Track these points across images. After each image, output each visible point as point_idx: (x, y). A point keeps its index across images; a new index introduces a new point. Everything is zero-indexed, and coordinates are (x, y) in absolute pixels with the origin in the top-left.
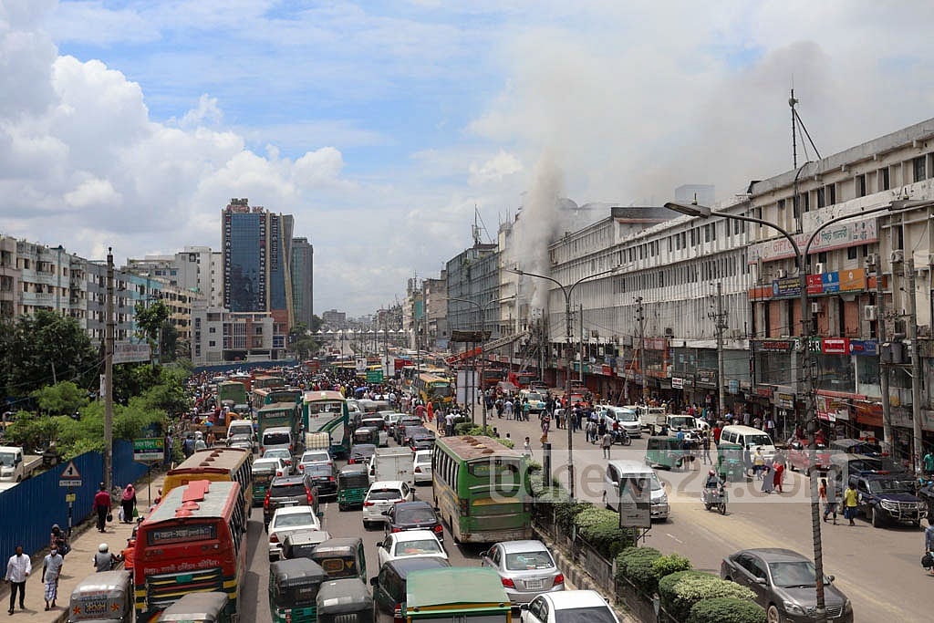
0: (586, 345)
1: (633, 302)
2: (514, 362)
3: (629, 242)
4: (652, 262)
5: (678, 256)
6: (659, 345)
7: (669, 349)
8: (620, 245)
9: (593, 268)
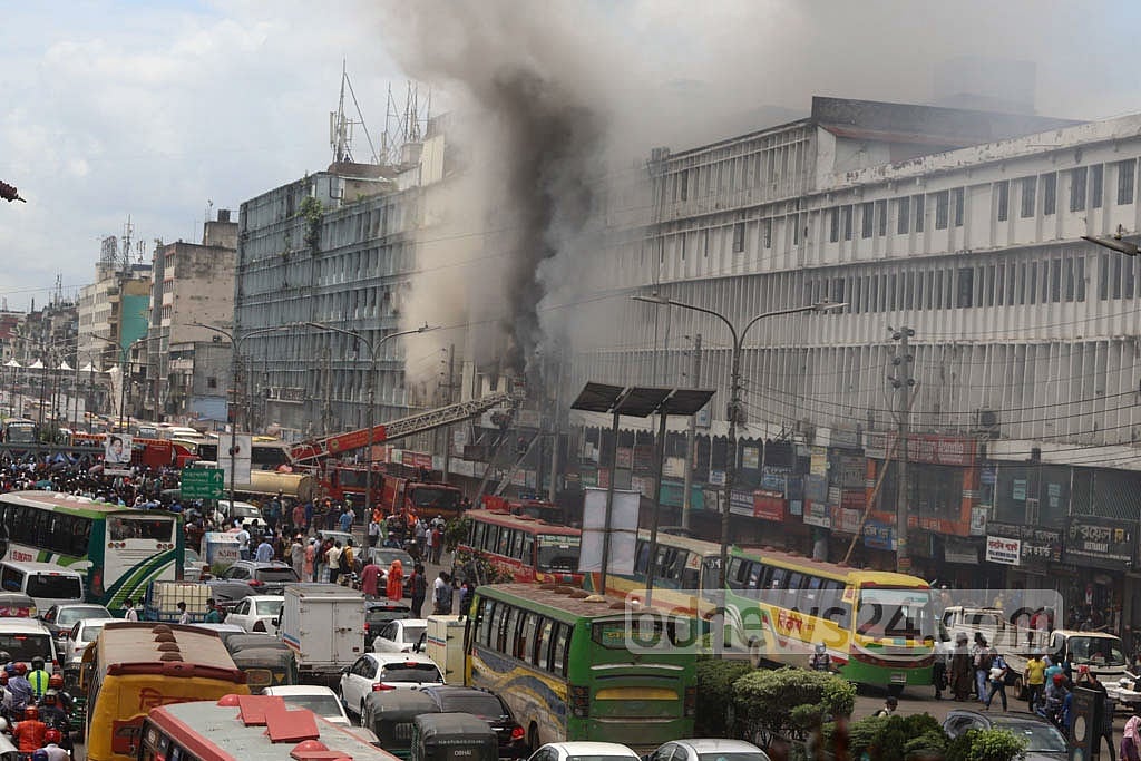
0: (703, 441)
1: (883, 337)
2: (452, 470)
3: (863, 188)
4: (938, 242)
5: (1025, 232)
6: (953, 453)
7: (981, 463)
8: (833, 194)
9: (740, 246)
